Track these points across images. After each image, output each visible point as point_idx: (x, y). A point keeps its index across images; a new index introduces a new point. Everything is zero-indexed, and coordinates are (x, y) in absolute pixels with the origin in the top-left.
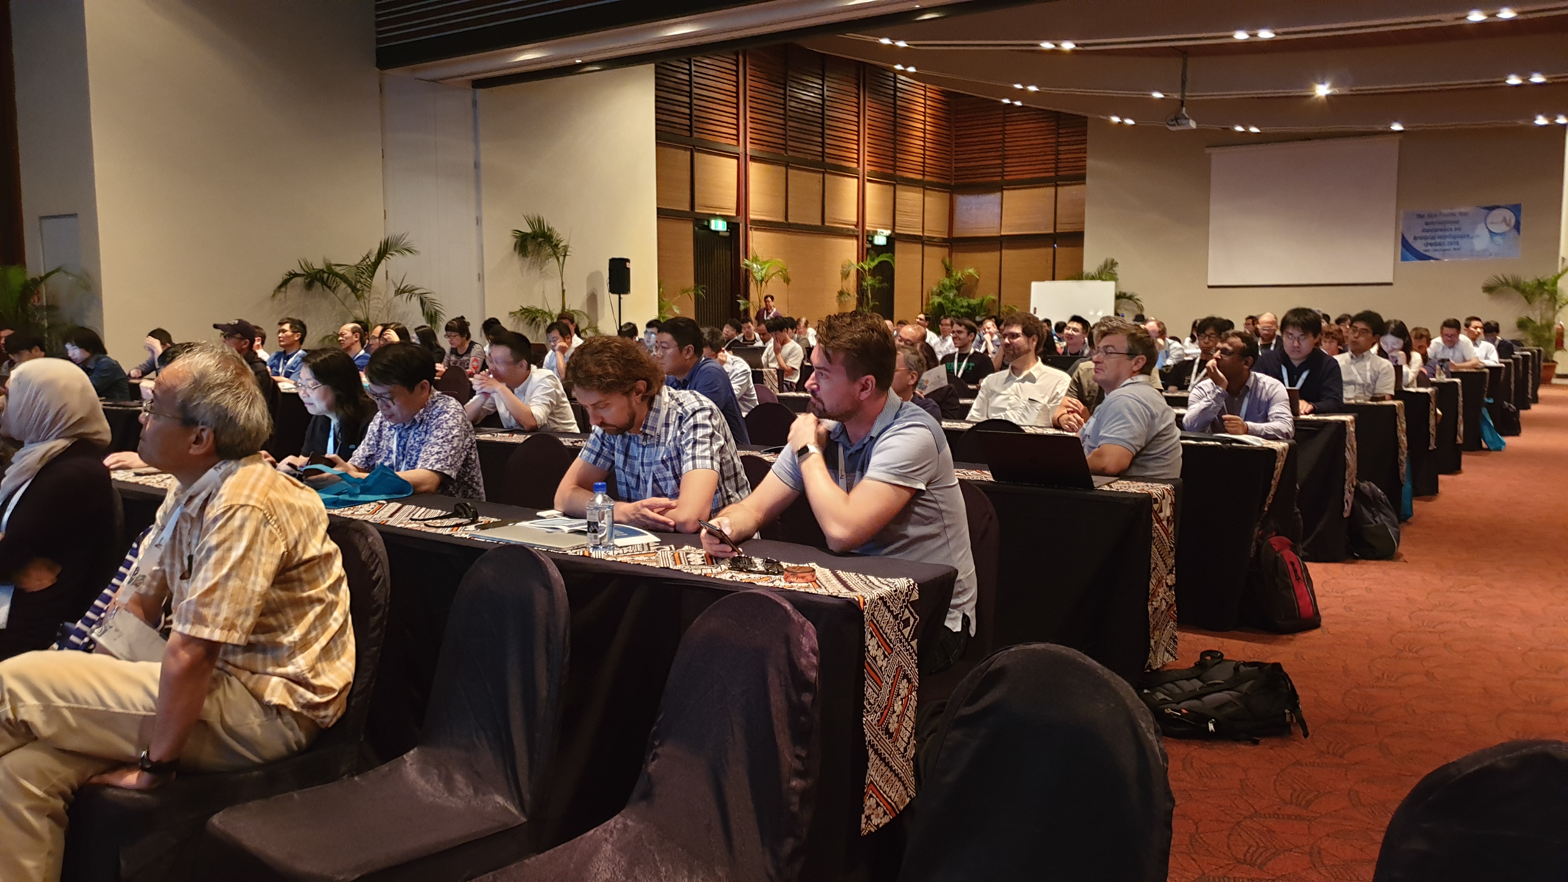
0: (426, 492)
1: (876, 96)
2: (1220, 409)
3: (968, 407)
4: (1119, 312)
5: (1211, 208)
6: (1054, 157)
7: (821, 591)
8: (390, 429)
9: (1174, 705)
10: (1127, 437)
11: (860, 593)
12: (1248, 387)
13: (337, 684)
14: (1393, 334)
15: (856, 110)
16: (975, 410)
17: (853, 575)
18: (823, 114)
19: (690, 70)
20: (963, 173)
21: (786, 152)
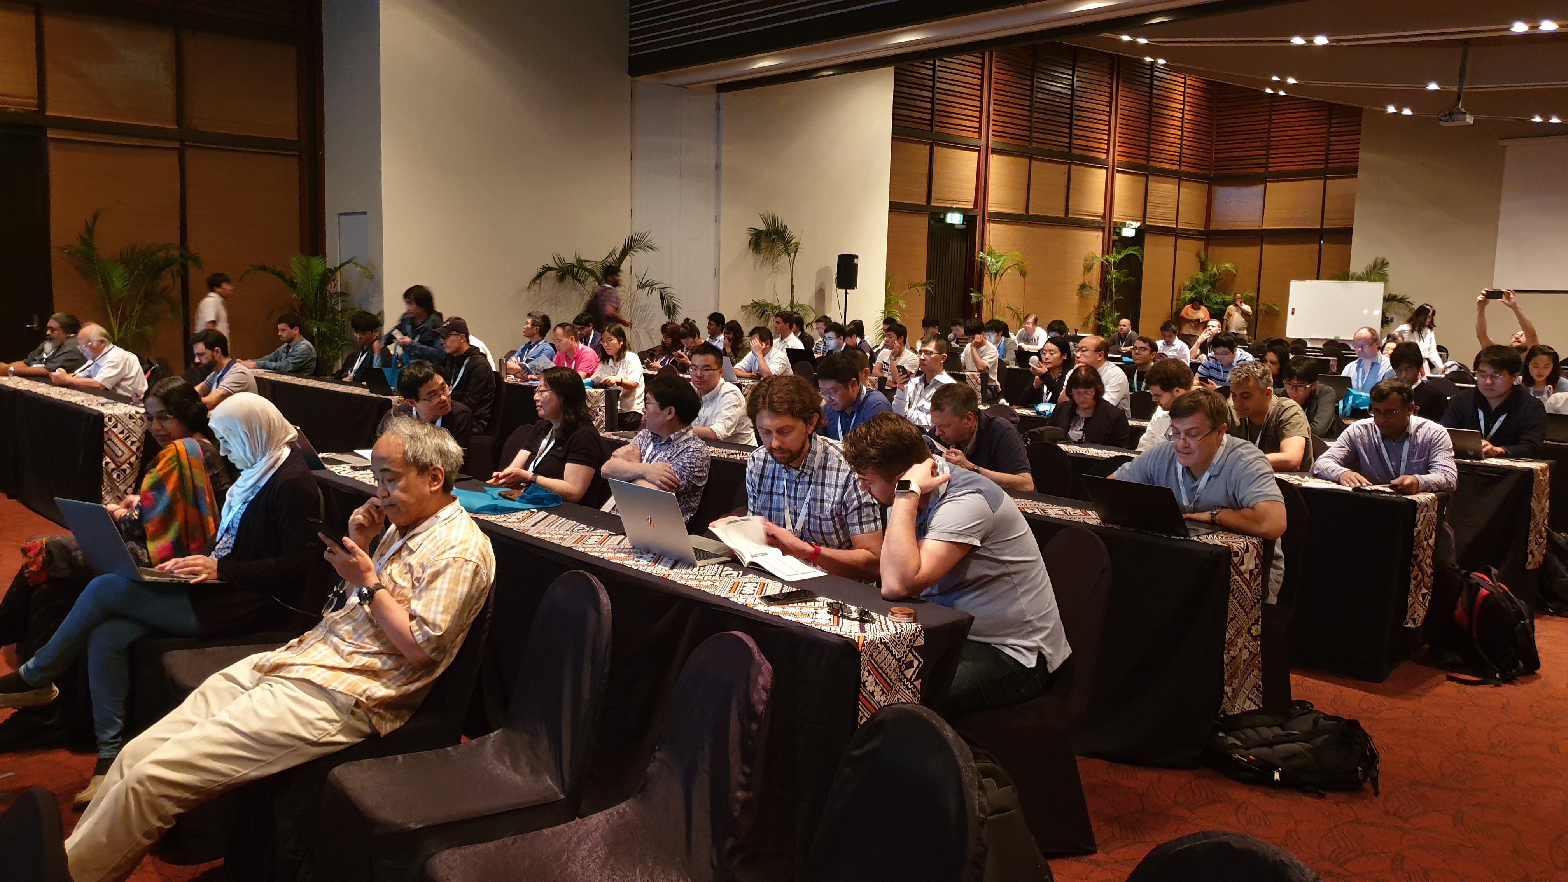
1: (1130, 85)
4: (1388, 315)
6: (1324, 148)
7: (835, 631)
9: (1242, 751)
11: (868, 636)
12: (1407, 432)
15: (1108, 100)
17: (876, 616)
18: (1072, 104)
19: (934, 65)
20: (1224, 163)
21: (1031, 144)
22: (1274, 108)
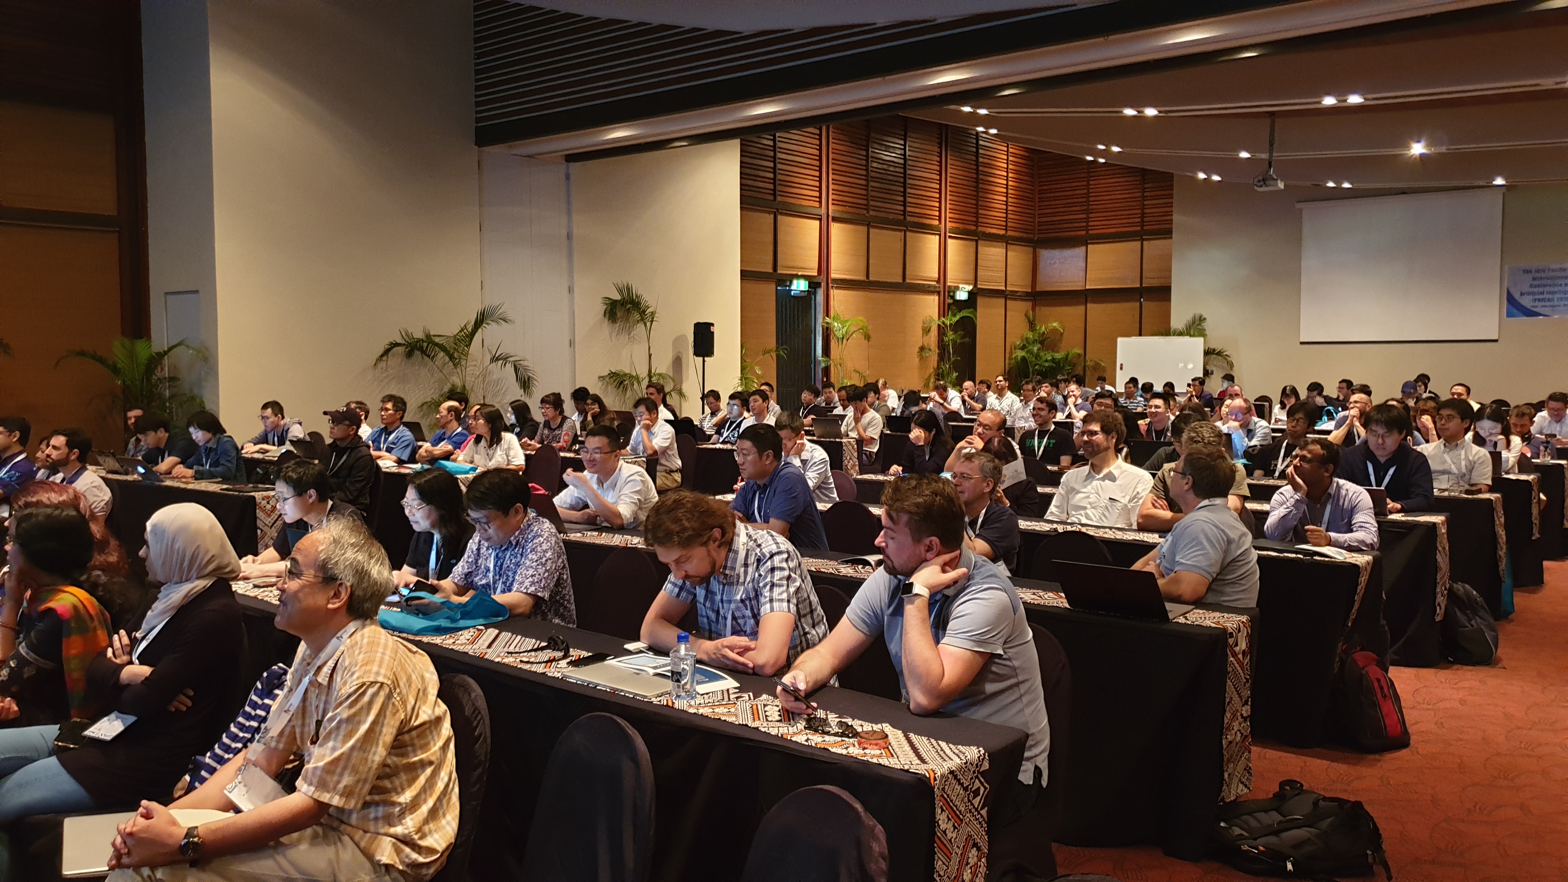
0: (521, 615)
1: (958, 154)
2: (1300, 515)
3: (1050, 497)
4: (1208, 367)
5: (1304, 263)
6: (1139, 211)
7: (893, 763)
8: (488, 549)
9: (1251, 842)
10: (1204, 564)
11: (931, 766)
12: (1330, 494)
13: (440, 845)
14: (1489, 418)
15: (938, 168)
16: (1056, 506)
17: (925, 739)
18: (905, 173)
19: (774, 136)
20: (1046, 227)
21: (868, 212)
22: (1091, 174)
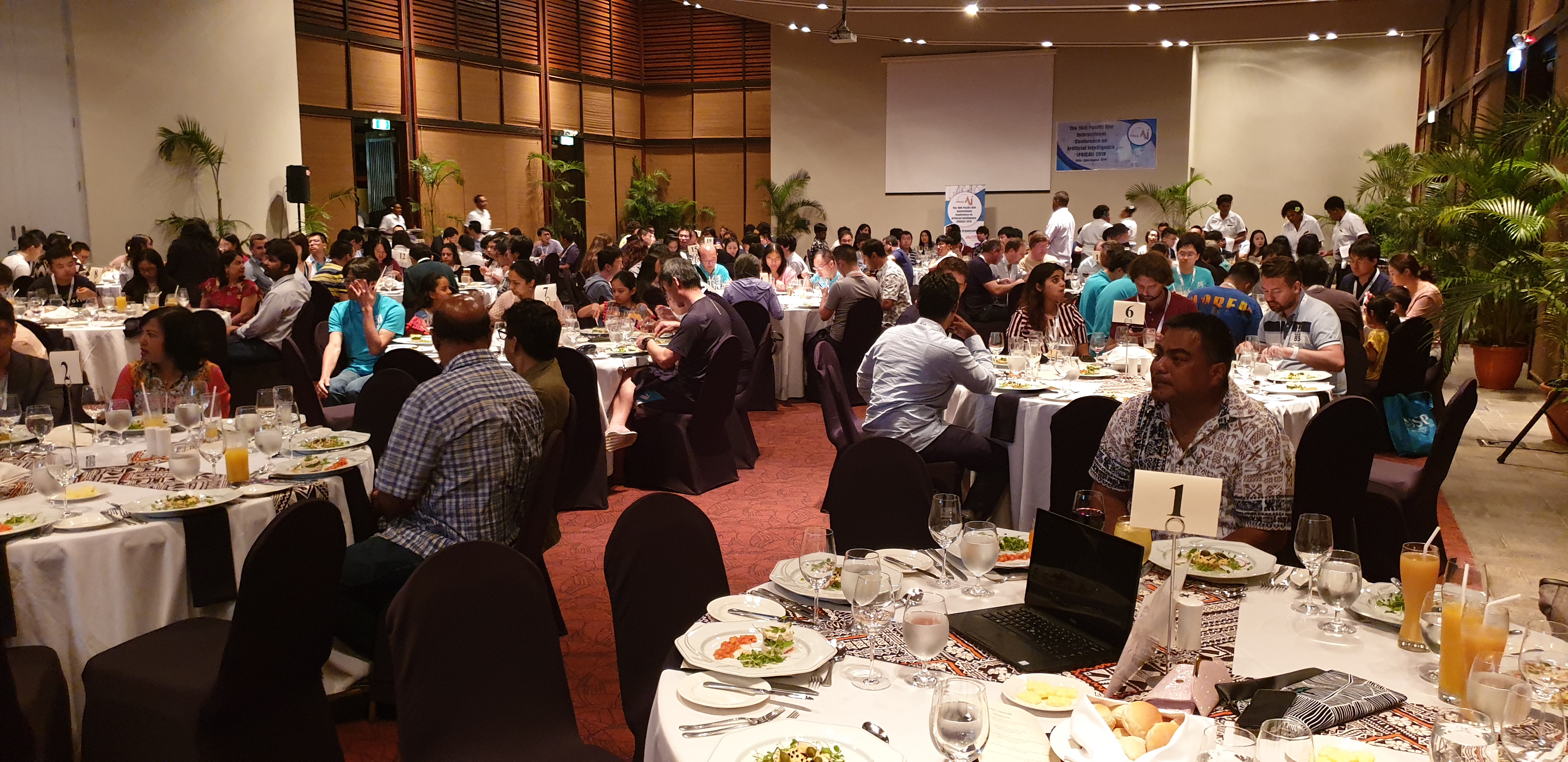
5: (888, 117)
6: (741, 61)
20: (653, 73)
21: (457, 48)
22: (695, 21)
